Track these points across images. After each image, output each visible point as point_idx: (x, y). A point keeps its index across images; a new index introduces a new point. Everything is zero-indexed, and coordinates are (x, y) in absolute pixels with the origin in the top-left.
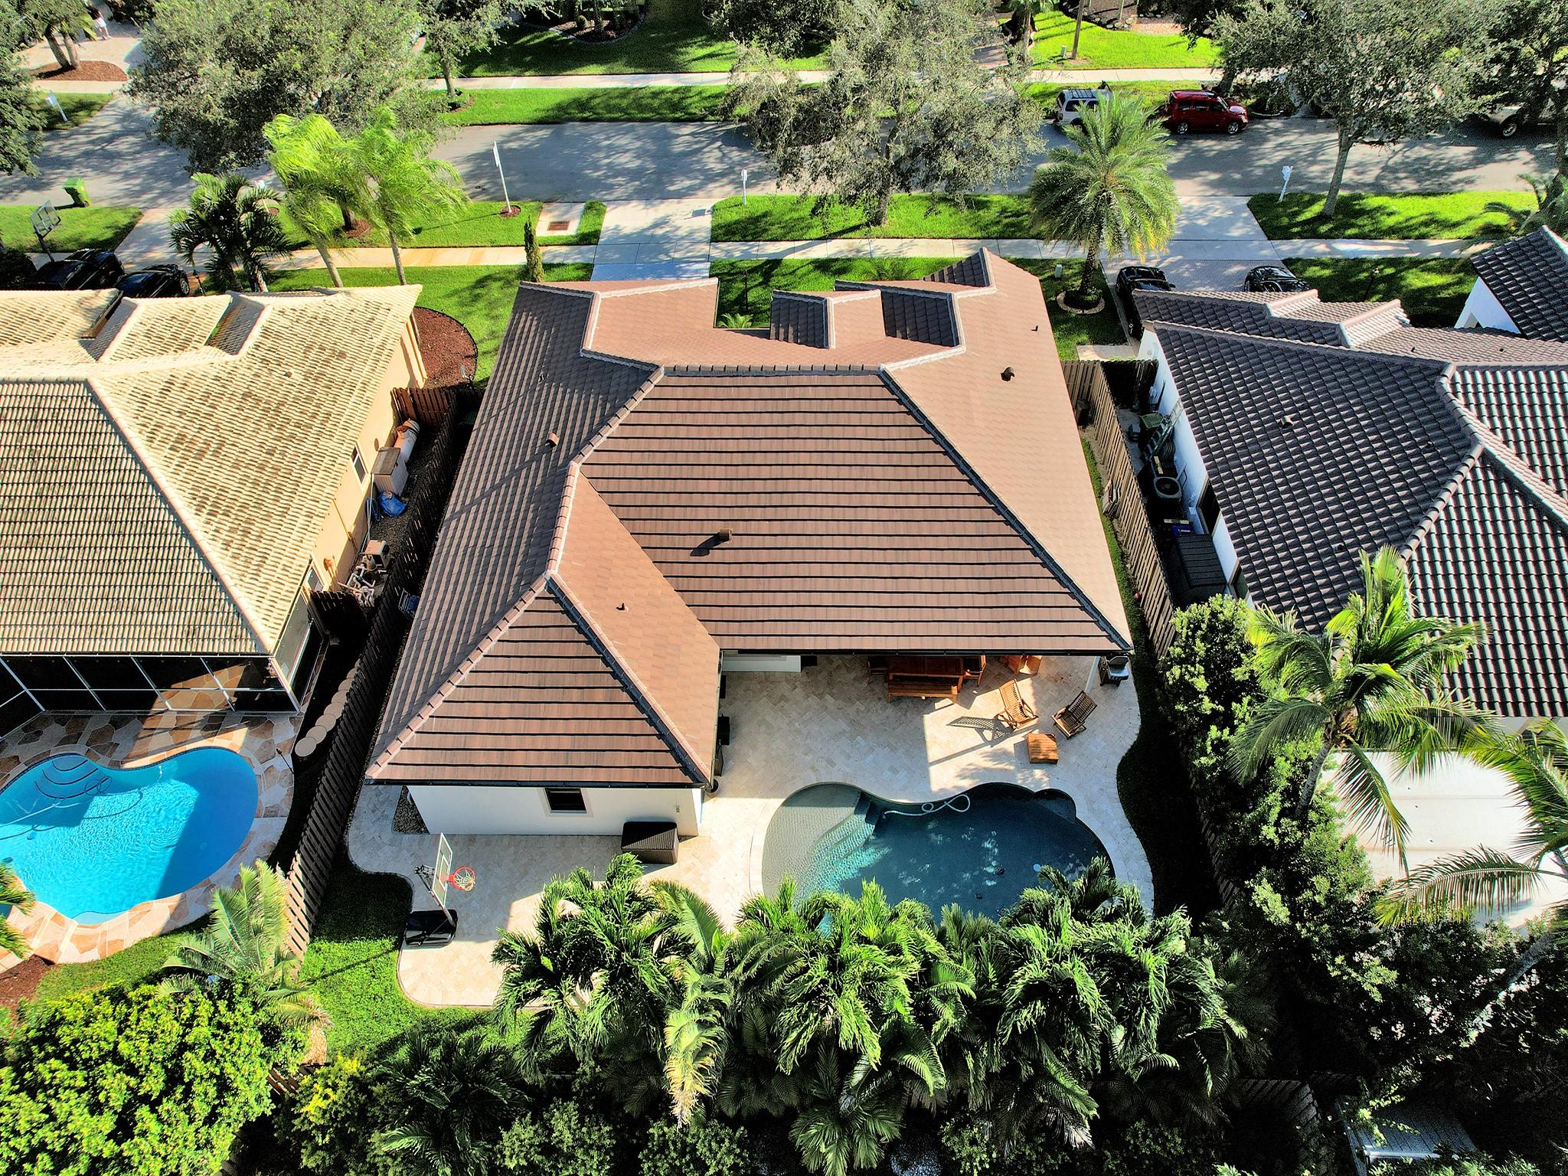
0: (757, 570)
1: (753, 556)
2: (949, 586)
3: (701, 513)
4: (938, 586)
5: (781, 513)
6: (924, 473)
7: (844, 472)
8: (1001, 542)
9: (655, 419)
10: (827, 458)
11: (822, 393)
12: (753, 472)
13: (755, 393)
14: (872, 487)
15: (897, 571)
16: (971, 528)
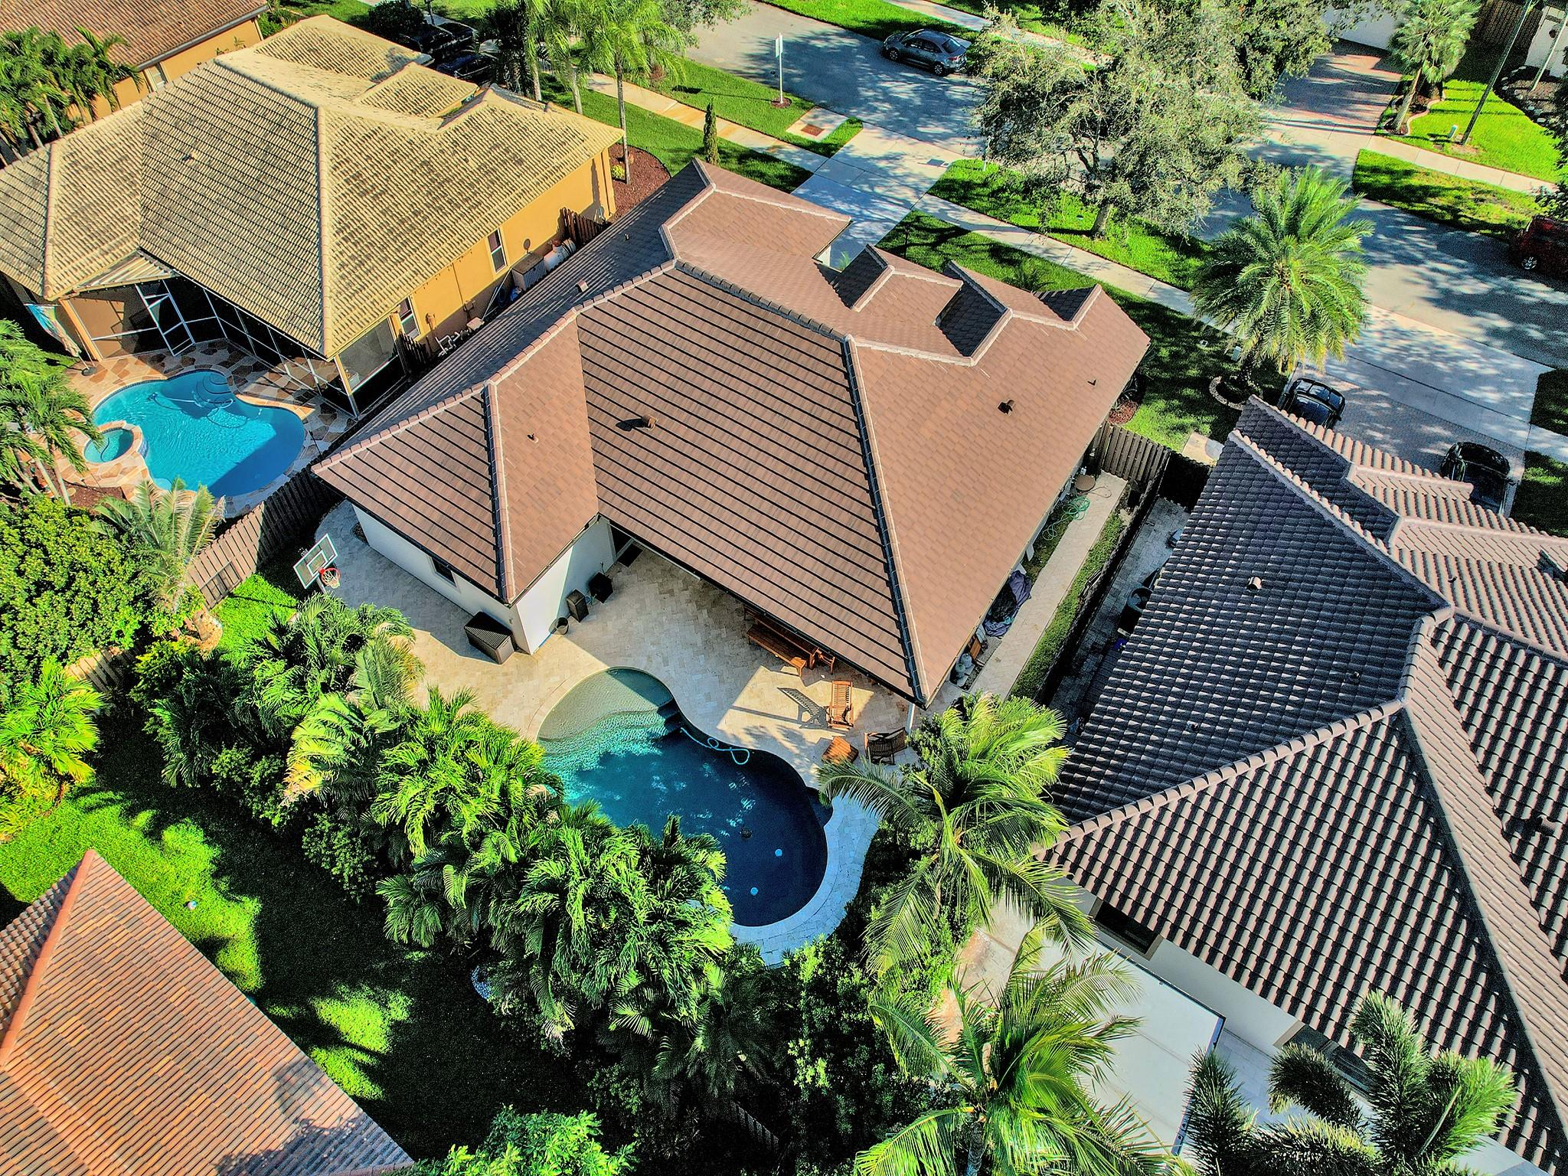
0: (658, 463)
1: (661, 450)
2: (799, 558)
3: (642, 395)
4: (790, 553)
5: (700, 426)
6: (832, 449)
7: (768, 416)
8: (863, 544)
9: (649, 301)
10: (760, 397)
11: (787, 338)
12: (698, 380)
13: (735, 314)
14: (783, 440)
15: (764, 522)
16: (844, 518)
